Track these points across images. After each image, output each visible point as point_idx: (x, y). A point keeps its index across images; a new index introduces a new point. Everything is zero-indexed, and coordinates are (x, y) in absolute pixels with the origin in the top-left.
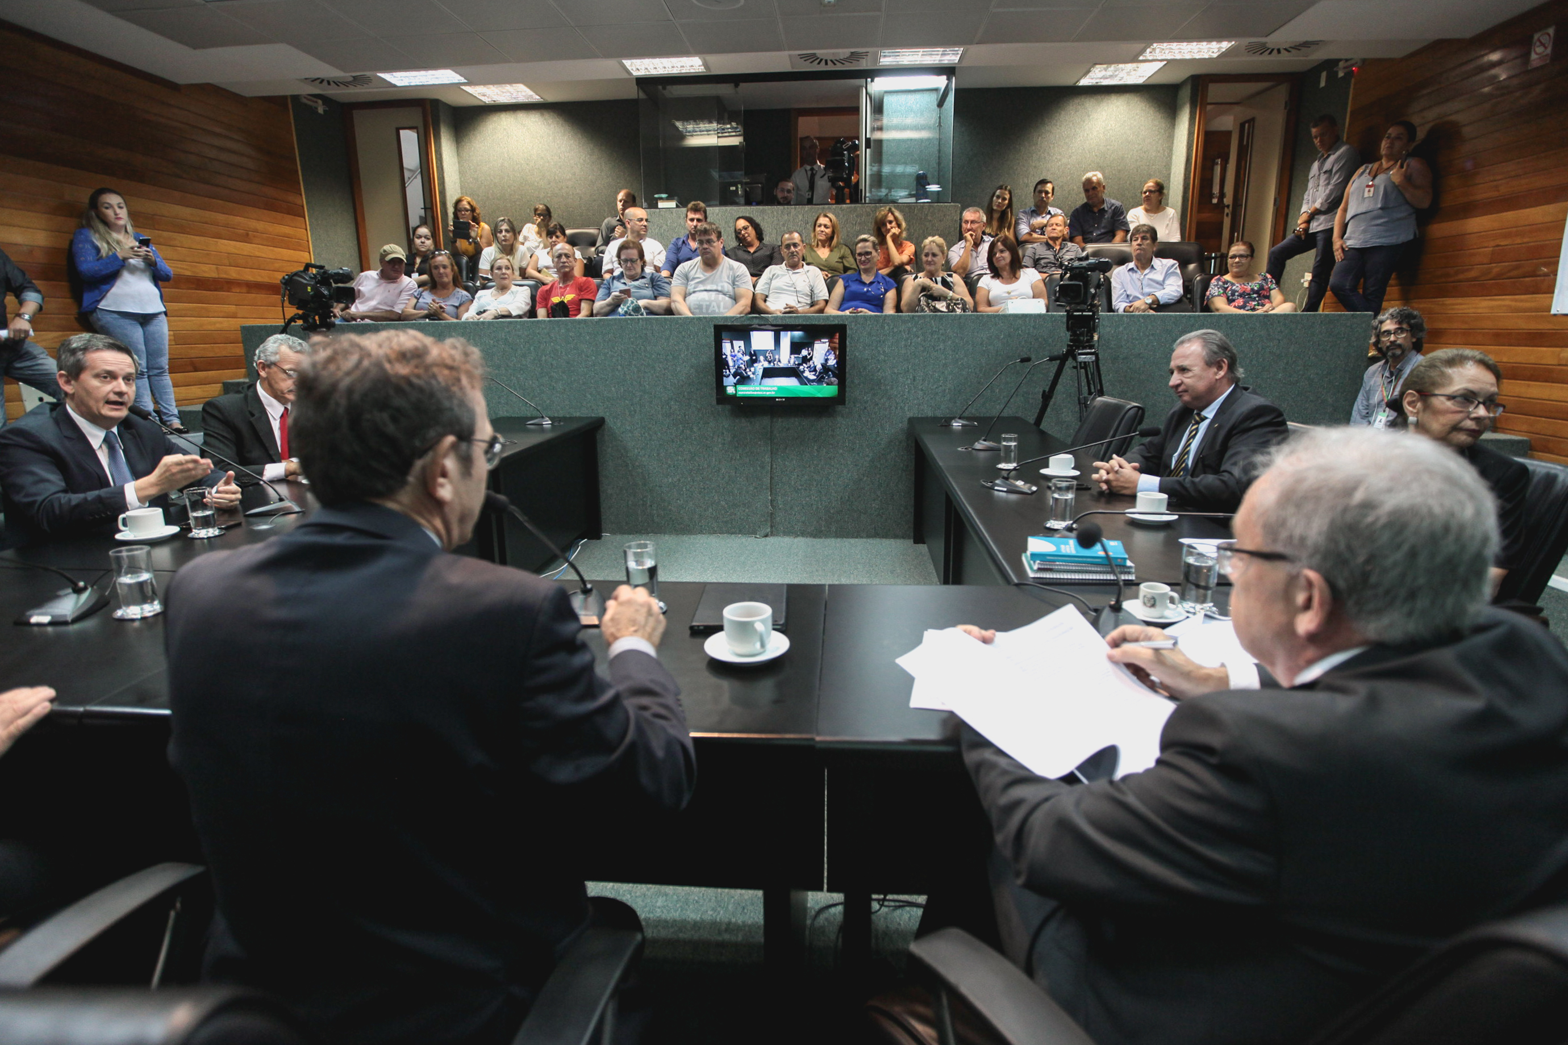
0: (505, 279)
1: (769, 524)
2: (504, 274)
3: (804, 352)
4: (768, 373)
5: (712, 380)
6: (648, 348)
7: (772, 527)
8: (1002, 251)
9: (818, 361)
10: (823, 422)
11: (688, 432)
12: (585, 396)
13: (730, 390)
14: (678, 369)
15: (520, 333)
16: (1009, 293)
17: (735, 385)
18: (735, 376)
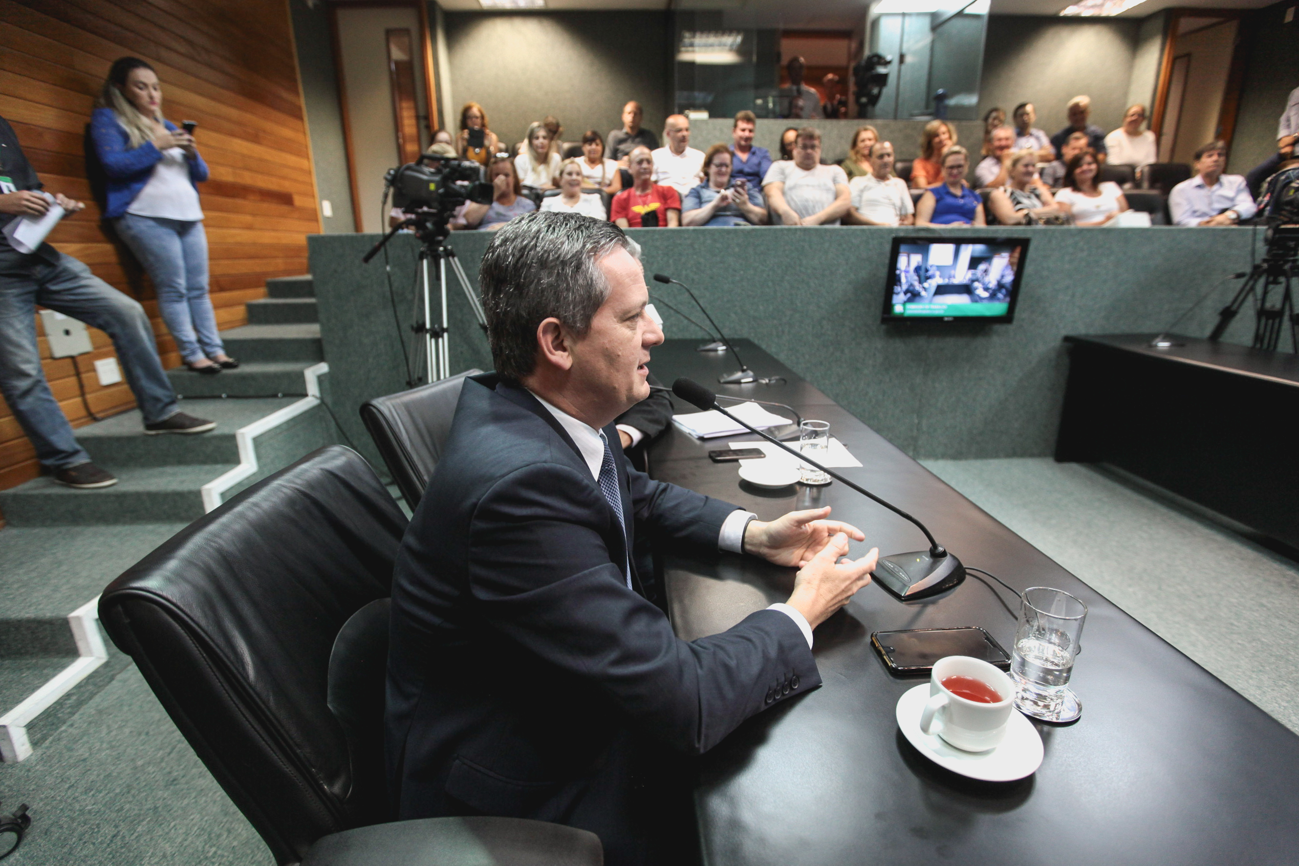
0: (574, 186)
2: (574, 181)
3: (982, 267)
4: (941, 290)
5: (881, 300)
6: (804, 262)
10: (979, 342)
11: (839, 354)
12: (729, 316)
13: (898, 309)
14: (835, 285)
15: (658, 244)
17: (904, 303)
18: (906, 293)
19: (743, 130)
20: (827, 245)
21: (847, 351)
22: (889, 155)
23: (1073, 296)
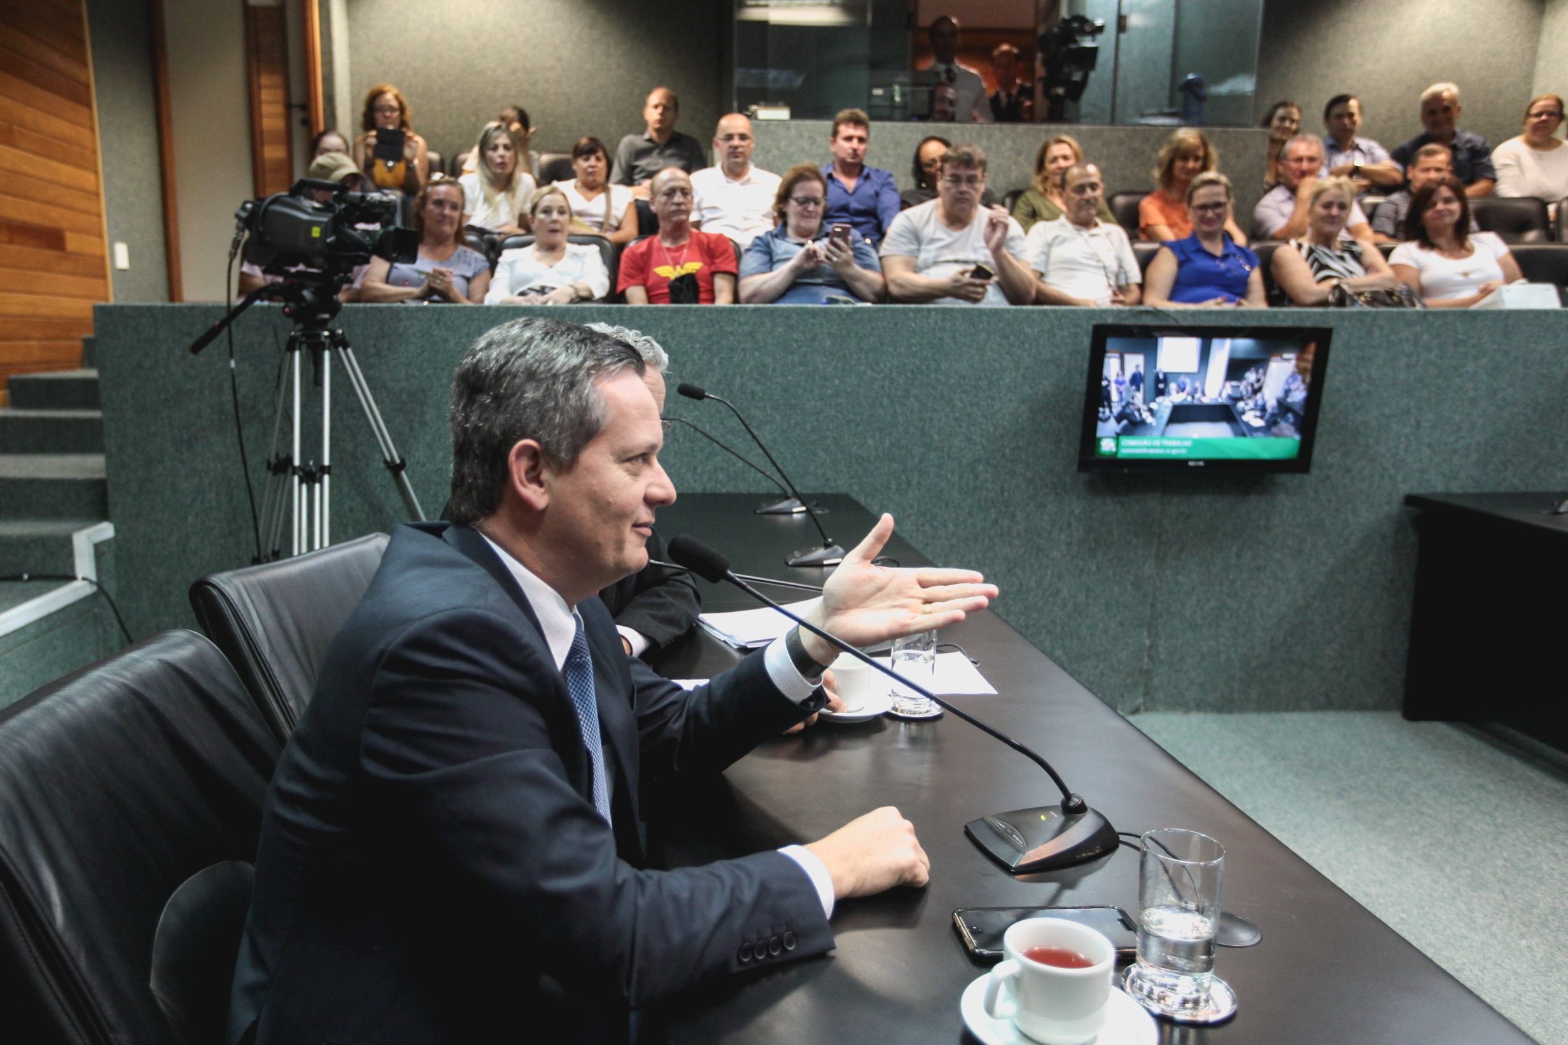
0: (554, 231)
1: (1142, 689)
2: (555, 222)
3: (1251, 376)
4: (1180, 414)
5: (1077, 431)
6: (944, 365)
7: (1146, 694)
8: (1447, 201)
9: (1270, 395)
10: (1254, 504)
11: (1006, 522)
12: (815, 455)
13: (1107, 446)
14: (997, 405)
15: (695, 331)
16: (1466, 274)
17: (1118, 436)
18: (1119, 419)
19: (849, 139)
20: (983, 336)
21: (1020, 516)
22: (1093, 186)
23: (1418, 426)
